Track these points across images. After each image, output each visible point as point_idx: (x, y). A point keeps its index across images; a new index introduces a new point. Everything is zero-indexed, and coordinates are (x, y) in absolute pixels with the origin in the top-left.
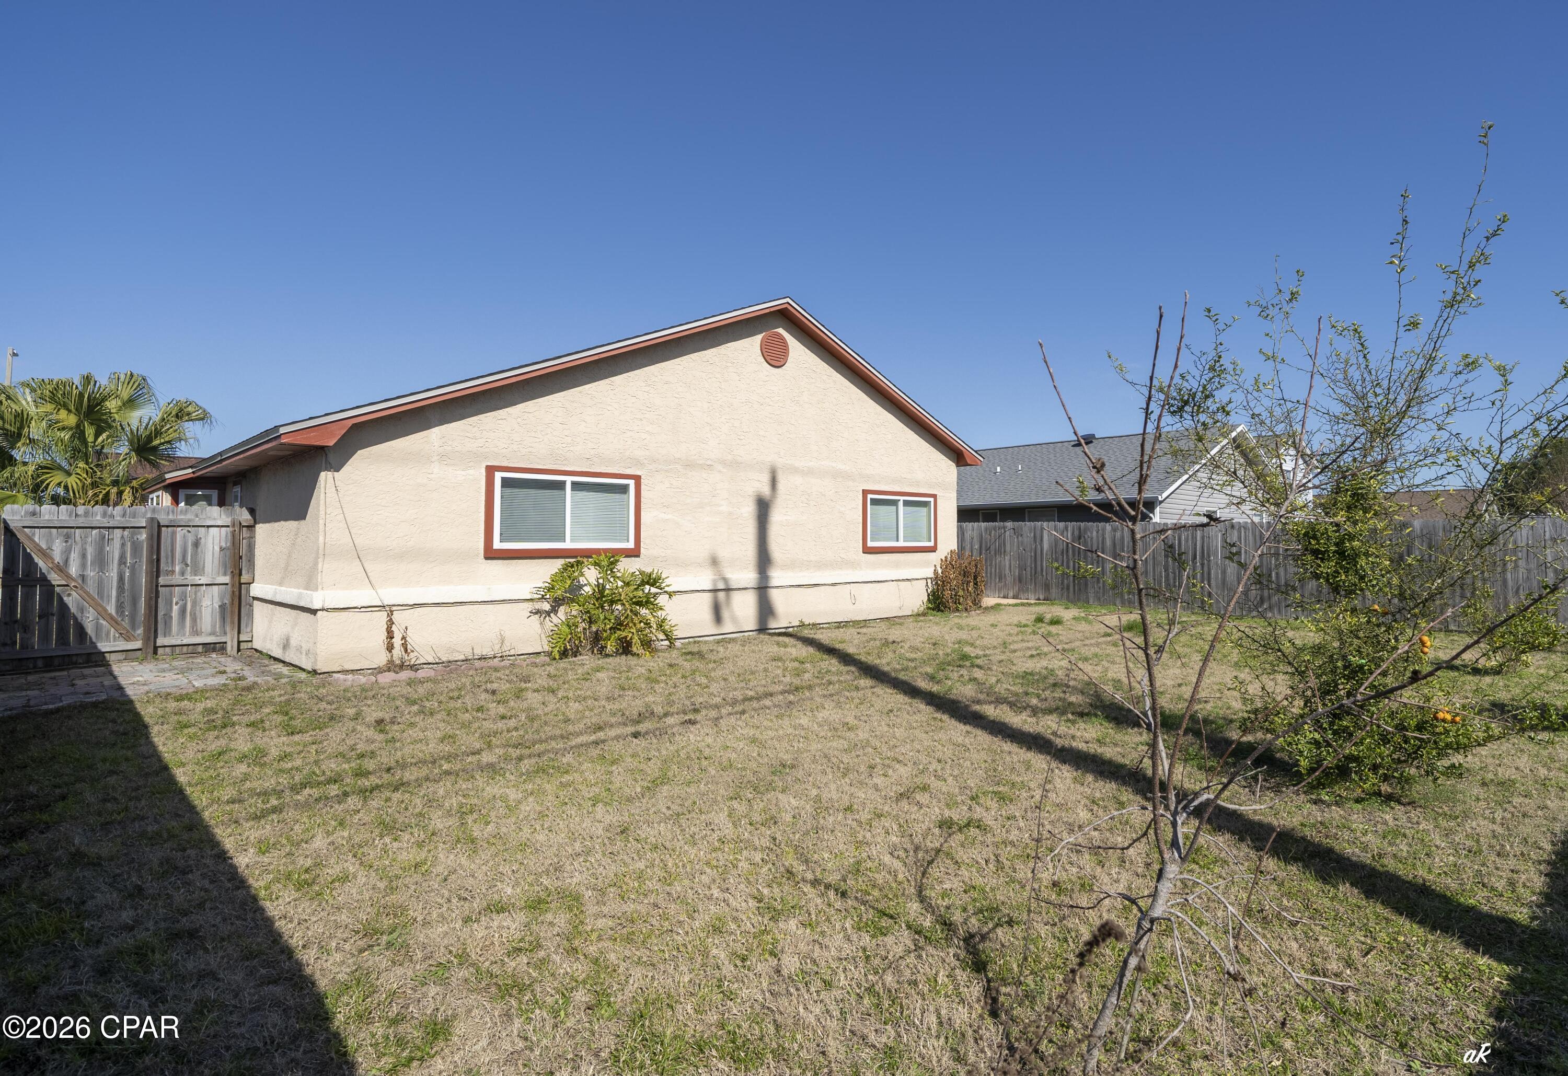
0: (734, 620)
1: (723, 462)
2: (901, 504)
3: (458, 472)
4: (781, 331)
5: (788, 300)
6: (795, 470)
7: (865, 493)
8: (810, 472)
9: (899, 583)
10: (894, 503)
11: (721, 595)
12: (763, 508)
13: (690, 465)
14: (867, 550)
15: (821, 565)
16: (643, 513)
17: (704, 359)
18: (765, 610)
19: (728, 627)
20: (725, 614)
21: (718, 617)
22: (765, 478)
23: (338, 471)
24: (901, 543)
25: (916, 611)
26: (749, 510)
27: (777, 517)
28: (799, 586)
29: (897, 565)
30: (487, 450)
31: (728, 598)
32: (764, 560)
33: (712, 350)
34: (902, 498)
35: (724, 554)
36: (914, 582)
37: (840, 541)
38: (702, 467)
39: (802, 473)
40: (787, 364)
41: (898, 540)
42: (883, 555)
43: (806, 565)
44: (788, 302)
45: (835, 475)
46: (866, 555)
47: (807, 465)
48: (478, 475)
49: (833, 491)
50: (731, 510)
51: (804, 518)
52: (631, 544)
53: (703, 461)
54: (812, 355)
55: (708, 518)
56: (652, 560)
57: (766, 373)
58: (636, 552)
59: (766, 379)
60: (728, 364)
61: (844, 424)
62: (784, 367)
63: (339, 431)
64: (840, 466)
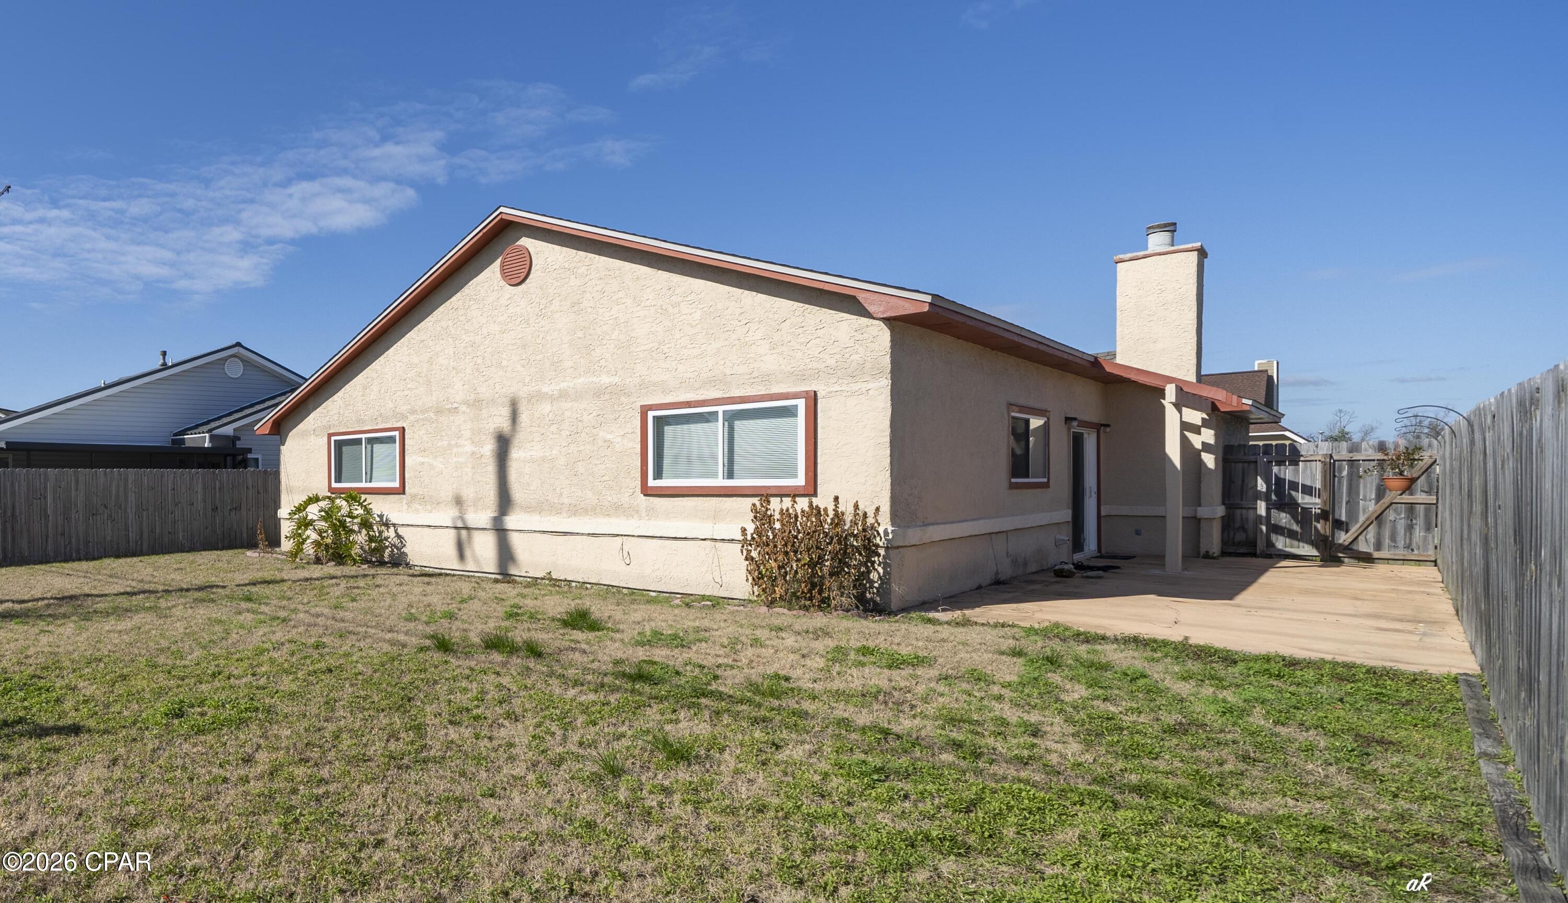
0: (477, 561)
1: (467, 403)
3: (319, 441)
4: (524, 242)
5: (501, 210)
6: (540, 397)
7: (645, 409)
8: (563, 395)
9: (719, 544)
11: (464, 532)
12: (503, 444)
13: (439, 412)
14: (647, 491)
15: (575, 510)
16: (407, 459)
17: (452, 306)
18: (505, 554)
19: (471, 566)
20: (468, 553)
21: (461, 556)
22: (506, 412)
24: (719, 482)
25: (747, 594)
26: (489, 448)
27: (516, 455)
29: (716, 517)
31: (469, 537)
32: (505, 501)
34: (721, 409)
35: (468, 493)
37: (606, 478)
38: (449, 410)
39: (552, 399)
40: (531, 276)
41: (715, 475)
42: (685, 499)
43: (555, 509)
44: (501, 213)
45: (598, 393)
46: (651, 499)
47: (558, 388)
48: (326, 439)
49: (595, 414)
50: (475, 449)
51: (554, 452)
52: (396, 484)
53: (450, 406)
54: (565, 249)
55: (455, 459)
56: (414, 497)
57: (509, 296)
58: (401, 491)
59: (509, 302)
60: (471, 303)
61: (611, 322)
62: (528, 281)
63: (269, 424)
64: (606, 380)
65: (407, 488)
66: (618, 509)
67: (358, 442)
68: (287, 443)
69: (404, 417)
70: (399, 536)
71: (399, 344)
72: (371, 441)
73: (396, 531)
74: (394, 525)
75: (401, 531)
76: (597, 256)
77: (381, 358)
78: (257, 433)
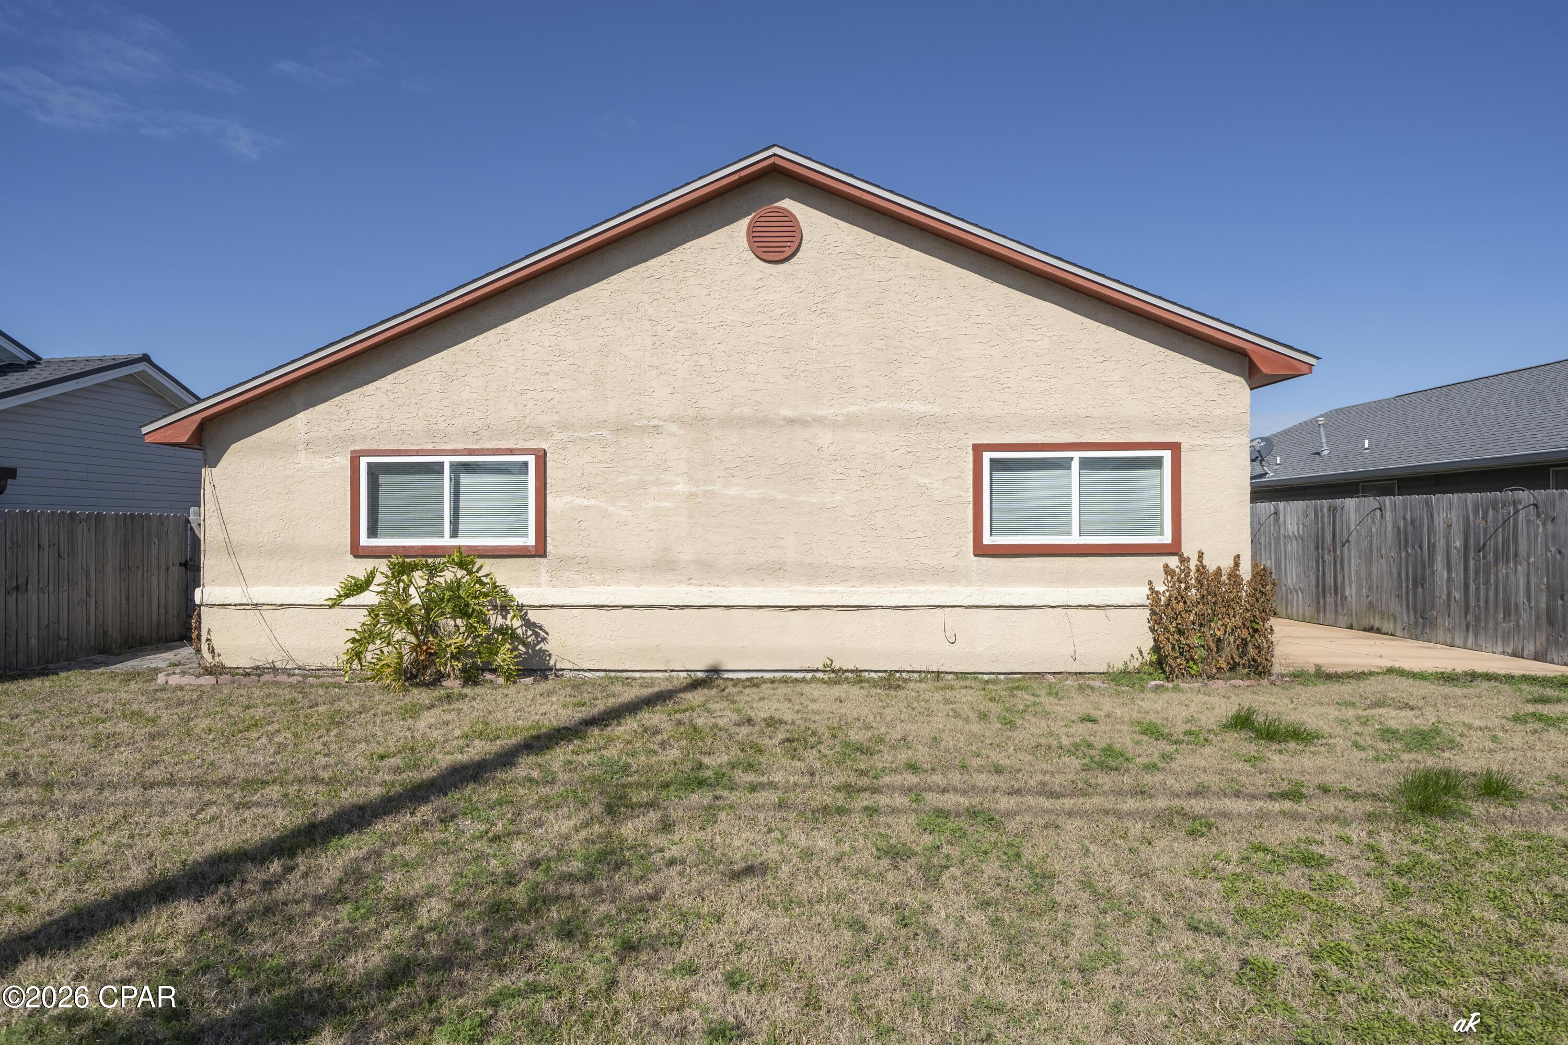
1: (680, 421)
2: (1075, 465)
3: (325, 460)
4: (787, 204)
5: (776, 150)
7: (978, 450)
8: (852, 421)
9: (1071, 612)
10: (1064, 465)
13: (621, 428)
14: (981, 551)
15: (871, 575)
16: (549, 499)
17: (646, 275)
23: (215, 467)
24: (1075, 539)
25: (1119, 665)
28: (799, 608)
29: (1067, 580)
30: (354, 433)
33: (659, 258)
34: (1076, 455)
36: (1111, 613)
37: (920, 534)
38: (643, 429)
39: (832, 424)
40: (799, 254)
41: (1068, 532)
42: (1027, 559)
43: (843, 575)
44: (775, 155)
45: (908, 423)
46: (984, 560)
47: (844, 411)
48: (345, 461)
49: (902, 450)
50: (694, 489)
51: (838, 498)
52: (531, 541)
53: (644, 422)
54: (856, 229)
55: (654, 503)
56: (565, 562)
57: (760, 275)
58: (540, 551)
59: (760, 284)
60: (688, 274)
61: (927, 335)
62: (793, 260)
63: (191, 426)
64: (919, 408)
65: (549, 548)
66: (937, 574)
67: (437, 469)
68: (222, 463)
69: (542, 432)
70: (528, 624)
71: (532, 315)
72: (458, 469)
73: (524, 618)
74: (521, 607)
75: (533, 616)
76: (907, 248)
77: (491, 334)
78: (148, 439)
